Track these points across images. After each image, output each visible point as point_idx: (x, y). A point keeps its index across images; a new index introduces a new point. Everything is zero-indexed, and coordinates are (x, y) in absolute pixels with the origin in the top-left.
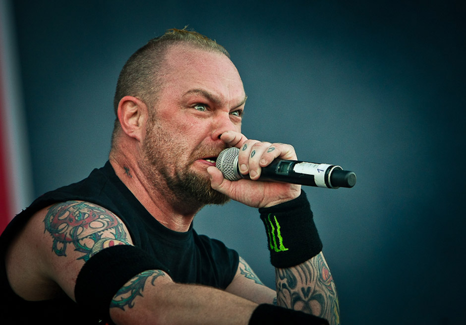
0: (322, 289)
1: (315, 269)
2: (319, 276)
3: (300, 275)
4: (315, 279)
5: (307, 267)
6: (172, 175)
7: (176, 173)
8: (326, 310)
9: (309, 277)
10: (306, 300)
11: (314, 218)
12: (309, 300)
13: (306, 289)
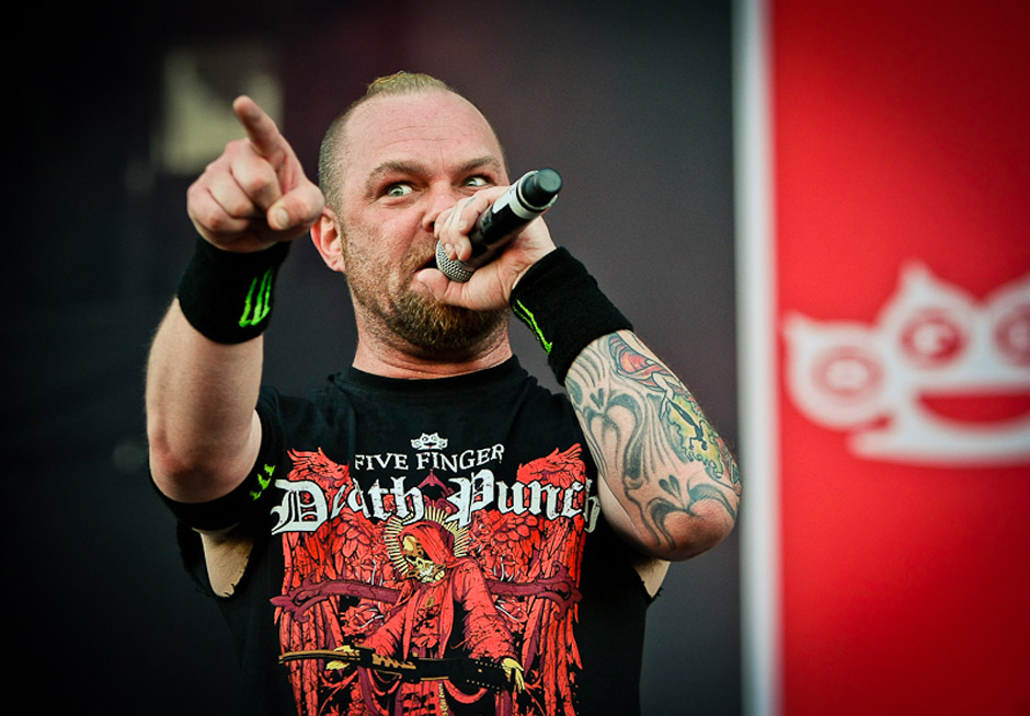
0: (627, 386)
1: (603, 359)
2: (615, 368)
3: (581, 376)
4: (607, 372)
5: (587, 358)
6: (387, 309)
7: (392, 305)
8: (646, 417)
9: (594, 373)
10: (602, 411)
11: (599, 286)
12: (606, 410)
13: (596, 395)
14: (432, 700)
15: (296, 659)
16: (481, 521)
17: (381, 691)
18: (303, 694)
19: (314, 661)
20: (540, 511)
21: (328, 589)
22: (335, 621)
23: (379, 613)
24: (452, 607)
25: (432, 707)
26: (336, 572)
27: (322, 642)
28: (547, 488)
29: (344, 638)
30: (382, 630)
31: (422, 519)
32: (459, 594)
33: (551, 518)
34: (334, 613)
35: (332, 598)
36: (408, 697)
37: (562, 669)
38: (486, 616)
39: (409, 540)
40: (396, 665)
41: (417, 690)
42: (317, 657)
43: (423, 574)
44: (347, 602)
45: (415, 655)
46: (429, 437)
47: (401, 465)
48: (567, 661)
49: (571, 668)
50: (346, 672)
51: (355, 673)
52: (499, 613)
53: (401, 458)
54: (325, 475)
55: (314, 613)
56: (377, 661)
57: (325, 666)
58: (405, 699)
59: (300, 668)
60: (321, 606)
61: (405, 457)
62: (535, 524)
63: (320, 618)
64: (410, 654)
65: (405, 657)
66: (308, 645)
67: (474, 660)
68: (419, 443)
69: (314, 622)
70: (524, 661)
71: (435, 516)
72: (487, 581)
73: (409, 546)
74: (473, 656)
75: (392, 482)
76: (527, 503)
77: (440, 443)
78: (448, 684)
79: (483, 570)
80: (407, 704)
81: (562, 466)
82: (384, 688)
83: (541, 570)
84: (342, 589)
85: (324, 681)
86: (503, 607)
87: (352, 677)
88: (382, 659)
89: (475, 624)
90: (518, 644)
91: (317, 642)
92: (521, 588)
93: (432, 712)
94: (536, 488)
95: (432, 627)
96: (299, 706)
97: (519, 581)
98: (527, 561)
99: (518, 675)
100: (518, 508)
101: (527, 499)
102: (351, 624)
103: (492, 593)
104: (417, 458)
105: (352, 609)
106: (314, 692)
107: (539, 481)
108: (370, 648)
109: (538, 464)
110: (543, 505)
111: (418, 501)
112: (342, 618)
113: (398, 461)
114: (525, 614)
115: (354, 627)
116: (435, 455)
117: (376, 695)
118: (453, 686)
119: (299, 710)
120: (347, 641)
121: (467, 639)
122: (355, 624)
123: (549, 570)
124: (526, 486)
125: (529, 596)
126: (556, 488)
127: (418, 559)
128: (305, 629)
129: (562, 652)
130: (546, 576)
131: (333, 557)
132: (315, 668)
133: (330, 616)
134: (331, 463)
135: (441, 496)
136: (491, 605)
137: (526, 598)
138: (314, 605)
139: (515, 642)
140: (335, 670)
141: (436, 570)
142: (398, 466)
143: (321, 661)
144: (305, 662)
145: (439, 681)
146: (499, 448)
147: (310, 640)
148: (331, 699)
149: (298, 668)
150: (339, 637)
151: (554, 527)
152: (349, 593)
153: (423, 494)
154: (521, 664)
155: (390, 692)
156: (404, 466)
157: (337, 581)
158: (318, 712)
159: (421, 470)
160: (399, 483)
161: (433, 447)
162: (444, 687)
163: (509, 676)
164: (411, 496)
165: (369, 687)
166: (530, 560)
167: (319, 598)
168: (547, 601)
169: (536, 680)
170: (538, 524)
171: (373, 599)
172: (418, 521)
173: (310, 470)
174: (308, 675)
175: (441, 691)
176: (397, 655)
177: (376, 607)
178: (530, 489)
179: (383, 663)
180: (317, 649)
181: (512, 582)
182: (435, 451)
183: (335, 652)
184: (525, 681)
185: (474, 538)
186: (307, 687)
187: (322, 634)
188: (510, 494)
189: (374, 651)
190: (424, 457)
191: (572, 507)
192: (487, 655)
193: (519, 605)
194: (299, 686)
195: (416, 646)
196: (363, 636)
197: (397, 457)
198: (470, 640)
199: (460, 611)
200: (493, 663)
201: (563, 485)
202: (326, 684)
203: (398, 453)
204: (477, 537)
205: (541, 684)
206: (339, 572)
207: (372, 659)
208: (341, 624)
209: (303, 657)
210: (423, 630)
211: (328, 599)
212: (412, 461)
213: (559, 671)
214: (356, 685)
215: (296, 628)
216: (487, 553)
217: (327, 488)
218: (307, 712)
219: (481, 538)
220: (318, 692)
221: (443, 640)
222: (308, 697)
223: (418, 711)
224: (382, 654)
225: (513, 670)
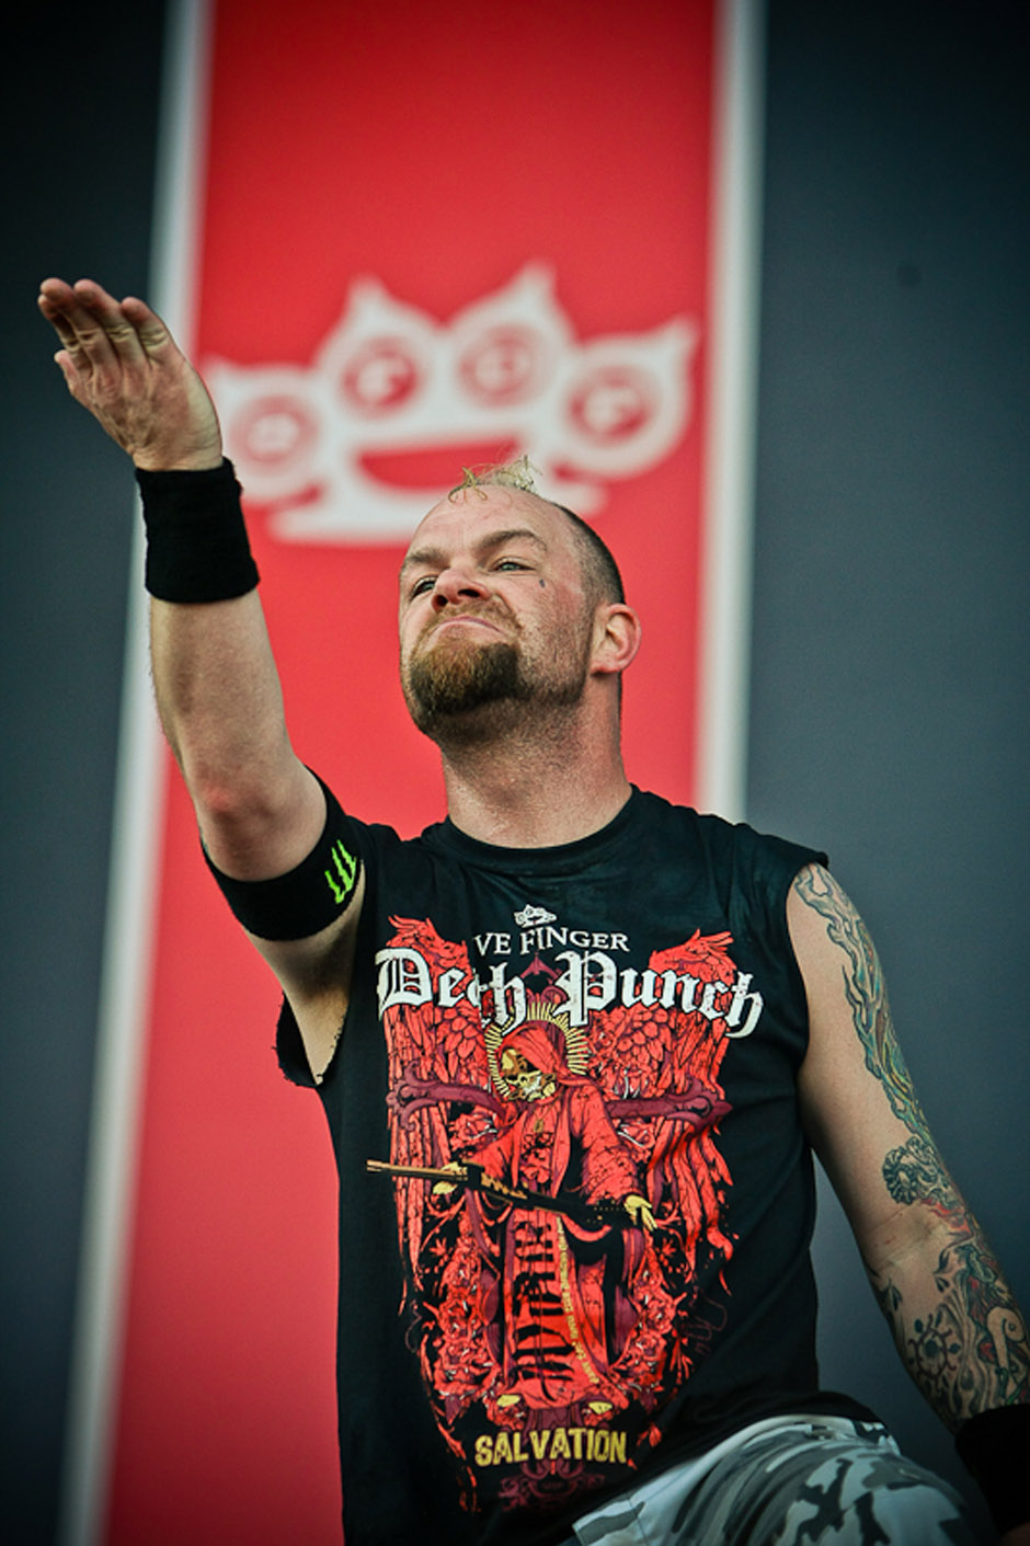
14: (549, 1236)
15: (403, 1176)
16: (601, 1028)
17: (490, 1219)
18: (407, 1219)
19: (420, 1181)
20: (673, 1003)
21: (439, 1092)
22: (443, 1134)
23: (492, 1127)
24: (568, 1141)
25: (549, 1244)
26: (449, 1075)
27: (428, 1158)
28: (684, 978)
29: (452, 1153)
30: (494, 1146)
31: (525, 1022)
32: (577, 1128)
33: (687, 1011)
34: (443, 1123)
35: (442, 1105)
36: (522, 1226)
37: (708, 1190)
38: (607, 1150)
39: (509, 1055)
40: (505, 1191)
41: (531, 1219)
42: (424, 1176)
43: (528, 1091)
44: (458, 1109)
45: (525, 1185)
46: (535, 910)
47: (503, 948)
48: (712, 1179)
49: (718, 1186)
50: (455, 1197)
51: (463, 1199)
52: (622, 1141)
53: (503, 939)
54: (431, 949)
55: (420, 1120)
56: (486, 1182)
57: (432, 1190)
58: (519, 1228)
59: (406, 1187)
60: (428, 1112)
61: (508, 937)
62: (665, 1019)
63: (427, 1128)
64: (520, 1183)
65: (515, 1184)
66: (415, 1161)
67: (592, 1207)
68: (523, 918)
69: (421, 1131)
70: (651, 1196)
71: (541, 1013)
72: (606, 1104)
73: (508, 1064)
74: (592, 1201)
75: (491, 972)
76: (658, 993)
77: (546, 916)
78: (566, 1220)
79: (603, 1093)
80: (521, 1236)
81: (704, 957)
82: (493, 1215)
83: (673, 1080)
84: (455, 1094)
85: (430, 1207)
86: (627, 1132)
87: (460, 1204)
88: (492, 1181)
89: (593, 1164)
90: (642, 1177)
91: (424, 1158)
92: (649, 1104)
93: (549, 1251)
94: (670, 979)
95: (543, 1159)
96: (401, 1231)
97: (647, 1095)
98: (656, 1067)
99: (646, 1214)
100: (647, 998)
101: (659, 989)
102: (461, 1134)
103: (612, 1118)
104: (521, 938)
105: (463, 1118)
106: (419, 1219)
107: (675, 971)
108: (479, 1164)
109: (675, 953)
110: (678, 998)
111: (519, 997)
112: (451, 1129)
113: (499, 943)
114: (653, 1138)
115: (464, 1138)
116: (539, 930)
117: (486, 1225)
118: (572, 1223)
119: (401, 1236)
120: (454, 1157)
121: (585, 1183)
122: (467, 1135)
123: (682, 1082)
124: (659, 975)
125: (657, 1116)
126: (695, 979)
127: (520, 1076)
128: (412, 1140)
129: (703, 1171)
130: (679, 1091)
131: (446, 1055)
132: (421, 1190)
133: (439, 1127)
134: (438, 938)
135: (547, 984)
136: (611, 1132)
137: (654, 1119)
138: (420, 1109)
139: (639, 1173)
140: (442, 1196)
141: (544, 1083)
142: (498, 951)
143: (428, 1183)
144: (412, 1180)
145: (558, 1216)
146: (619, 938)
147: (416, 1155)
148: (437, 1231)
149: (403, 1187)
150: (446, 1153)
151: (688, 1024)
152: (462, 1099)
153: (526, 987)
154: (647, 1199)
155: (501, 1219)
156: (506, 949)
157: (449, 1085)
158: (422, 1243)
159: (526, 955)
160: (498, 972)
161: (538, 922)
162: (562, 1222)
163: (634, 1218)
164: (511, 989)
165: (477, 1214)
166: (660, 1064)
167: (428, 1102)
168: (679, 1123)
169: (670, 1214)
170: (669, 1021)
171: (489, 1108)
172: (519, 1026)
173: (417, 939)
174: (413, 1198)
175: (560, 1227)
176: (507, 1180)
177: (491, 1118)
178: (664, 980)
179: (492, 1185)
180: (424, 1166)
181: (638, 1096)
182: (539, 926)
183: (442, 1171)
184: (655, 1218)
185: (595, 1052)
186: (411, 1212)
187: (429, 1148)
188: (639, 981)
189: (483, 1170)
190: (529, 937)
191: (713, 1007)
192: (607, 1197)
193: (644, 1126)
194: (403, 1208)
195: (525, 1176)
196: (472, 1149)
197: (498, 936)
198: (589, 1183)
199: (578, 1150)
200: (614, 1206)
201: (703, 978)
202: (432, 1212)
203: (500, 932)
204: (598, 1050)
205: (680, 1214)
206: (453, 1075)
207: (480, 1179)
208: (450, 1135)
209: (410, 1175)
210: (531, 1159)
211: (437, 1105)
212: (515, 943)
213: (703, 1193)
214: (464, 1215)
215: (403, 1137)
216: (609, 1071)
217: (431, 964)
218: (409, 1242)
219: (603, 1052)
220: (423, 1220)
221: (557, 1178)
222: (411, 1224)
223: (532, 1247)
224: (492, 1176)
225: (639, 1210)
